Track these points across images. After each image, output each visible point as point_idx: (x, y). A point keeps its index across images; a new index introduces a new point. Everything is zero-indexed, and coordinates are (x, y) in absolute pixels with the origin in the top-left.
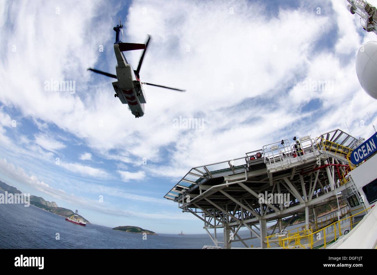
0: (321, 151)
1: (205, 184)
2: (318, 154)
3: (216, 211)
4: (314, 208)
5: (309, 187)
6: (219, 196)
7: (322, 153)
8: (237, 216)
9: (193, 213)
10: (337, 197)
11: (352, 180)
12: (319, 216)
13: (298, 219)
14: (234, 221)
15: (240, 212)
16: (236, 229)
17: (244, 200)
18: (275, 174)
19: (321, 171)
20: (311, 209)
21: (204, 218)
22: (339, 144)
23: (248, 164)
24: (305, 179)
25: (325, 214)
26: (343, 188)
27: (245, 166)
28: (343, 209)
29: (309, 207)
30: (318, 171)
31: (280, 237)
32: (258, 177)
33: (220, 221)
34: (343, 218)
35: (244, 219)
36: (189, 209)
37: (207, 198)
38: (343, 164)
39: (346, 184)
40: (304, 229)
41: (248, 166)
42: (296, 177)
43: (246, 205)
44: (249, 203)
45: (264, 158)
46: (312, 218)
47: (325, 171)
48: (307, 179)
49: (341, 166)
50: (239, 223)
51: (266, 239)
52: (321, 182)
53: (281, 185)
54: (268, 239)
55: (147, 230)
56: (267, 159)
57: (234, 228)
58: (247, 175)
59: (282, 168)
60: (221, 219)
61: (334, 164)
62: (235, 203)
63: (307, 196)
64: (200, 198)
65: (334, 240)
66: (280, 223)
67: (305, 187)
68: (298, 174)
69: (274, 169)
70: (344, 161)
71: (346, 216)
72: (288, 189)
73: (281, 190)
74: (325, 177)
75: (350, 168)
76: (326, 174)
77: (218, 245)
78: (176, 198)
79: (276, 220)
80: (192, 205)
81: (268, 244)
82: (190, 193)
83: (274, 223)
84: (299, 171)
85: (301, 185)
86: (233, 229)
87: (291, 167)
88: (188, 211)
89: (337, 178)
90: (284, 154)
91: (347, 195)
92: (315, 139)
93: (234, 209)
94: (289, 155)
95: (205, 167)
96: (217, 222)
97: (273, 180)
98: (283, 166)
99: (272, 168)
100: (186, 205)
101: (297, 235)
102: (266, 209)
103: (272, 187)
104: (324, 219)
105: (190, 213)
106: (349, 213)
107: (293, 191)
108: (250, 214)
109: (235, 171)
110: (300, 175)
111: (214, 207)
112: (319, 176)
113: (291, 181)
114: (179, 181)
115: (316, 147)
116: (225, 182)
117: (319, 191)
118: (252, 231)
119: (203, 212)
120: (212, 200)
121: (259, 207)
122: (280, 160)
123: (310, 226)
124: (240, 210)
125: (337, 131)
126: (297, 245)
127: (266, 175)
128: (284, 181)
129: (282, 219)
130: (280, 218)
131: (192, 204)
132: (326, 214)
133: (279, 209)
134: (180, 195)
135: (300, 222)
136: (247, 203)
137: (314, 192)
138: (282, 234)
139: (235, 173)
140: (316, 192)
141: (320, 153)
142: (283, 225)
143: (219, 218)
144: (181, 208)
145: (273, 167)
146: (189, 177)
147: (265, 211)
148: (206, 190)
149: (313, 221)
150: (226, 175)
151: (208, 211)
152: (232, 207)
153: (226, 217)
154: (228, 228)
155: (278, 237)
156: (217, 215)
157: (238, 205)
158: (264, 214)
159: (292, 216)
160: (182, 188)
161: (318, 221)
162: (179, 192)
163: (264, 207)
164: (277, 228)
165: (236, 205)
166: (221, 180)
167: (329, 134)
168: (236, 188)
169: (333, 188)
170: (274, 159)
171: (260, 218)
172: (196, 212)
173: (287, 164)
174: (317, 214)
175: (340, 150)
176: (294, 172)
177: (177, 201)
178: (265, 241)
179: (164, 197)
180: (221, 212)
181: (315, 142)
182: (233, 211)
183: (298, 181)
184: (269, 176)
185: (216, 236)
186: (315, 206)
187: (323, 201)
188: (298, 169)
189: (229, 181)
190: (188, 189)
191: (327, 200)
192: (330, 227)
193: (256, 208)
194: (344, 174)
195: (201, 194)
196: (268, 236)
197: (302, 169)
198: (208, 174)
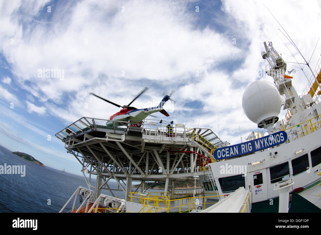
0: (190, 140)
1: (90, 134)
2: (187, 141)
3: (93, 159)
4: (173, 181)
5: (172, 164)
6: (99, 147)
7: (191, 141)
8: (109, 168)
9: (75, 155)
10: (195, 179)
11: (211, 170)
12: (176, 189)
13: (158, 186)
14: (106, 172)
15: (112, 166)
16: (107, 179)
17: (118, 157)
18: (147, 144)
19: (185, 155)
20: (171, 181)
21: (83, 162)
22: (207, 140)
23: (128, 129)
24: (171, 157)
25: (181, 188)
26: (202, 173)
27: (125, 130)
28: (198, 189)
29: (170, 179)
30: (184, 154)
31: (142, 195)
32: (133, 142)
33: (95, 168)
34: (197, 196)
35: (115, 173)
36: (73, 151)
37: (89, 146)
38: (206, 156)
39: (204, 171)
40: (162, 195)
41: (128, 131)
42: (164, 152)
43: (118, 162)
44: (121, 161)
45: (142, 129)
46: (170, 188)
47: (189, 156)
48: (172, 157)
49: (204, 157)
50: (110, 174)
51: (130, 194)
52: (183, 163)
53: (150, 155)
54: (132, 194)
55: (38, 161)
56: (144, 130)
57: (106, 178)
58: (125, 137)
59: (155, 141)
60: (96, 167)
61: (198, 153)
62: (109, 157)
63: (170, 170)
64: (83, 145)
65: (188, 211)
66: (143, 184)
67: (170, 163)
68: (167, 151)
69: (148, 140)
70: (207, 154)
71: (200, 195)
72: (155, 160)
73: (150, 159)
74: (188, 160)
75: (211, 160)
76: (189, 158)
77: (91, 188)
78: (65, 138)
79: (140, 181)
80: (75, 149)
81: (131, 199)
82: (76, 138)
83: (139, 183)
84: (168, 149)
85: (166, 160)
86: (104, 178)
87: (162, 142)
88: (71, 153)
89: (198, 164)
90: (159, 131)
91: (203, 180)
92: (188, 129)
93: (108, 162)
94: (164, 134)
95: (93, 119)
96: (93, 169)
97: (145, 148)
98: (155, 140)
99: (146, 138)
100: (71, 147)
101: (156, 197)
102: (134, 169)
103: (143, 153)
104: (180, 192)
105: (73, 155)
106: (203, 194)
107: (159, 163)
108: (120, 170)
109: (116, 131)
110: (167, 152)
111: (92, 156)
112: (183, 158)
113: (159, 154)
114: (70, 125)
115: (187, 135)
116: (106, 138)
117: (180, 169)
118: (119, 184)
119: (83, 158)
120: (92, 149)
121: (128, 167)
122: (155, 135)
123: (168, 194)
124: (113, 164)
125: (208, 130)
126: (155, 206)
127: (140, 143)
128: (153, 152)
129: (146, 182)
130: (144, 181)
131: (75, 147)
132: (183, 189)
133: (145, 173)
134: (68, 137)
135: (159, 189)
136: (119, 161)
137: (176, 169)
138: (144, 194)
139: (116, 133)
140: (178, 169)
141: (189, 140)
142: (145, 186)
143: (95, 166)
144: (66, 148)
145: (148, 138)
146: (78, 124)
147: (133, 171)
148: (89, 139)
149: (171, 191)
150: (108, 132)
151: (87, 158)
152: (107, 160)
153: (100, 166)
154: (101, 177)
155: (140, 196)
156: (93, 163)
157: (112, 160)
158: (131, 173)
159: (154, 182)
160: (71, 132)
161: (175, 192)
162: (68, 134)
163: (132, 168)
164: (140, 187)
165: (110, 159)
166: (103, 135)
167: (201, 129)
168: (113, 145)
169: (192, 171)
170: (150, 132)
171: (128, 176)
172: (78, 156)
173: (159, 139)
174: (175, 187)
175: (206, 145)
176: (163, 148)
177: (65, 141)
178: (129, 196)
179: (55, 135)
180: (97, 161)
181: (187, 131)
182: (107, 163)
183: (164, 156)
184: (142, 144)
185: (90, 180)
186: (174, 180)
187: (182, 178)
188: (168, 147)
189: (109, 138)
190: (76, 133)
191: (185, 178)
192: (184, 200)
193: (126, 167)
194: (204, 163)
195: (84, 141)
196: (132, 192)
197: (171, 148)
198: (94, 126)
